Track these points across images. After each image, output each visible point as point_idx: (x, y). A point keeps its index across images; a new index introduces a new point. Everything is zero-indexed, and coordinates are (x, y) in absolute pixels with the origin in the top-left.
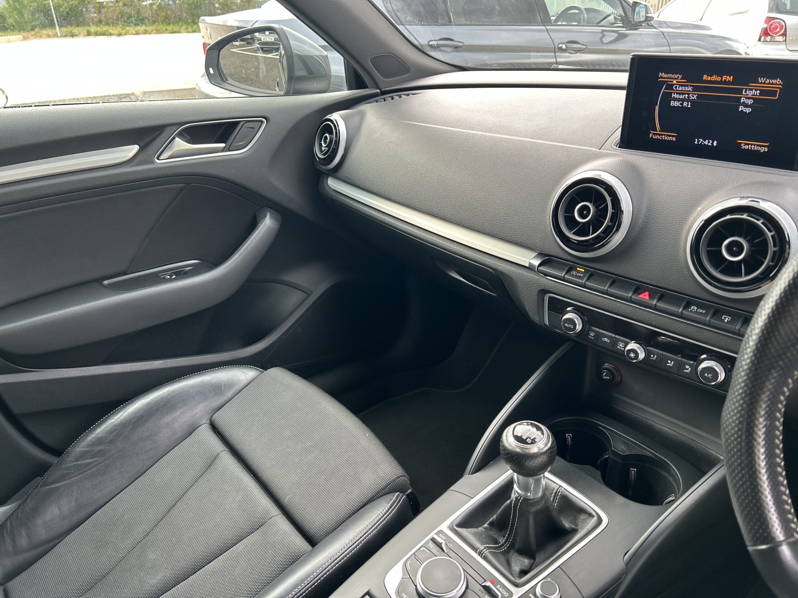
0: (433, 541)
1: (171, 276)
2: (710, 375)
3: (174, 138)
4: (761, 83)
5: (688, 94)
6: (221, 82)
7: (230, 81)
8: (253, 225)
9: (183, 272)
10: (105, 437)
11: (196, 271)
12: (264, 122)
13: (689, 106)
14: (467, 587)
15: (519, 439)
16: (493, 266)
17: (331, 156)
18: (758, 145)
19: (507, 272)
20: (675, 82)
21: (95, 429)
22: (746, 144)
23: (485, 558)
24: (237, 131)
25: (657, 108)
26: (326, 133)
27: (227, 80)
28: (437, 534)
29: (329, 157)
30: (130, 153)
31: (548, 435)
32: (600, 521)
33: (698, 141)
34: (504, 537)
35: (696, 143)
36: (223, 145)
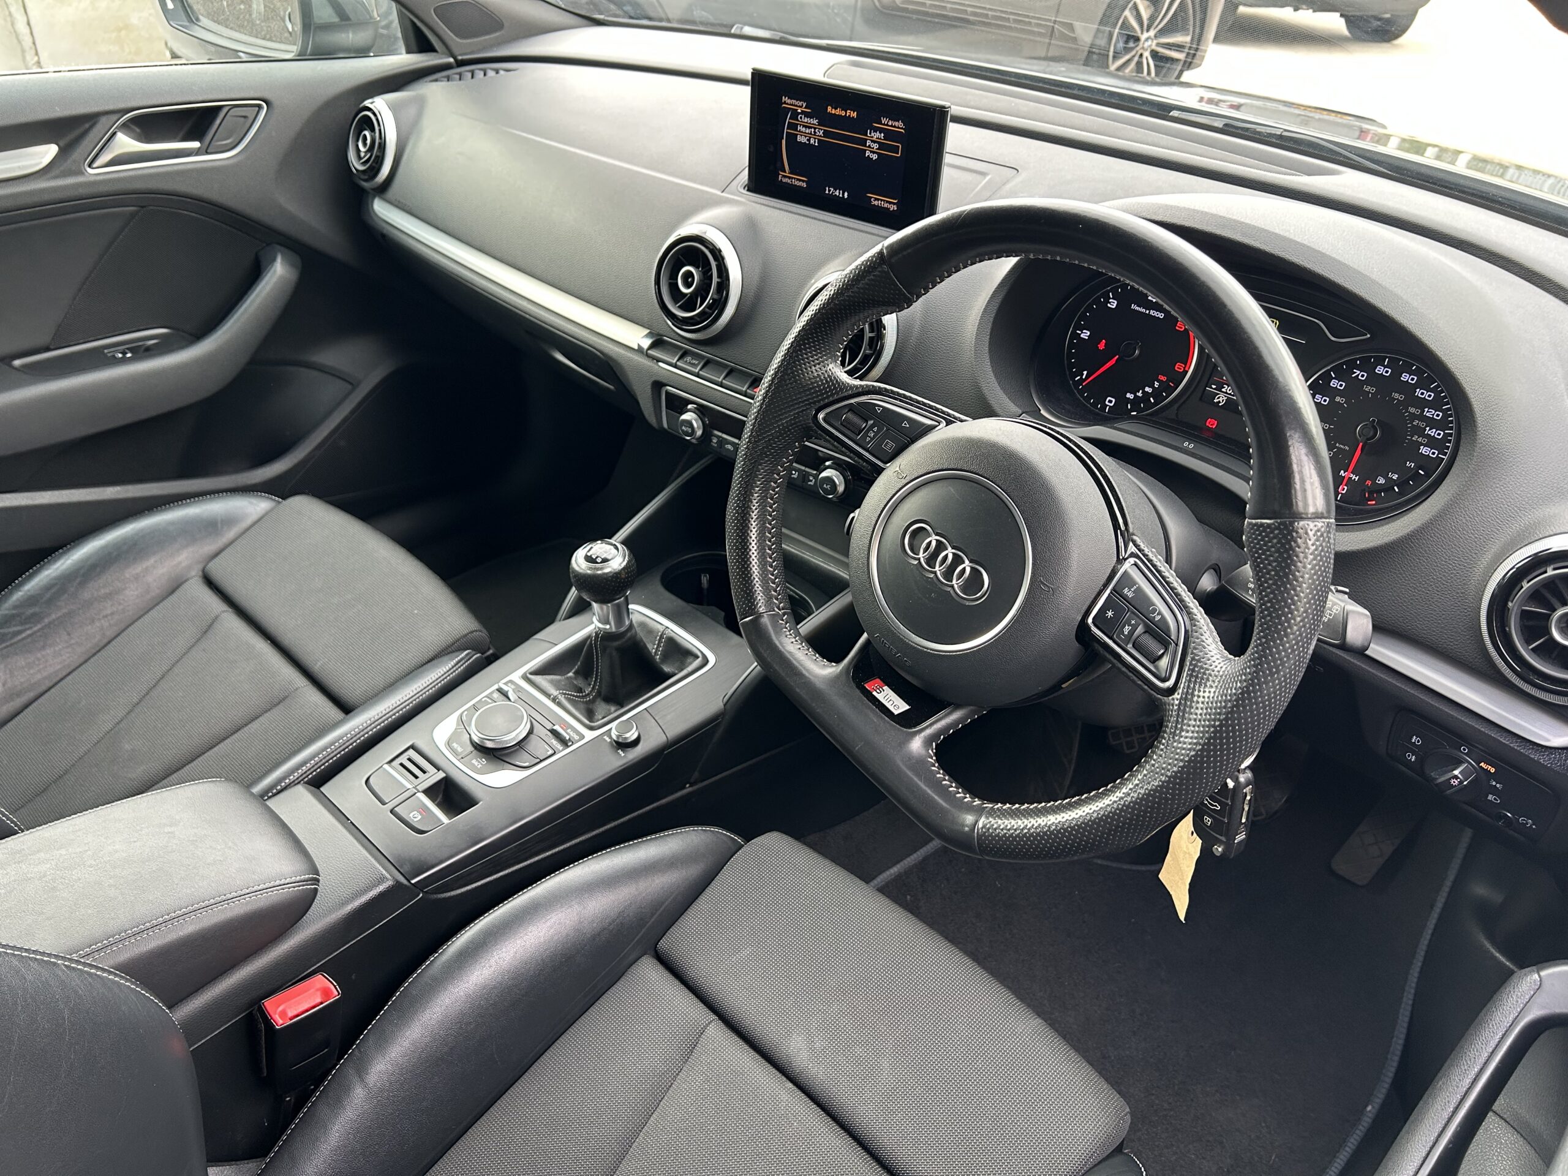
0: (499, 691)
1: (124, 353)
2: (828, 486)
3: (114, 134)
4: (884, 124)
5: (815, 129)
6: (188, 24)
7: (205, 21)
8: (255, 273)
9: (143, 349)
10: (39, 594)
11: (164, 347)
12: (263, 108)
13: (816, 144)
14: (531, 732)
15: (589, 559)
16: (601, 348)
17: (374, 167)
18: (887, 202)
19: (614, 356)
20: (799, 111)
21: (22, 584)
22: (876, 199)
23: (559, 704)
24: (218, 122)
25: (784, 142)
26: (366, 130)
27: (198, 19)
28: (506, 684)
29: (371, 168)
30: (42, 158)
31: (624, 550)
32: (706, 661)
33: (829, 191)
34: (590, 685)
35: (827, 192)
36: (196, 145)
